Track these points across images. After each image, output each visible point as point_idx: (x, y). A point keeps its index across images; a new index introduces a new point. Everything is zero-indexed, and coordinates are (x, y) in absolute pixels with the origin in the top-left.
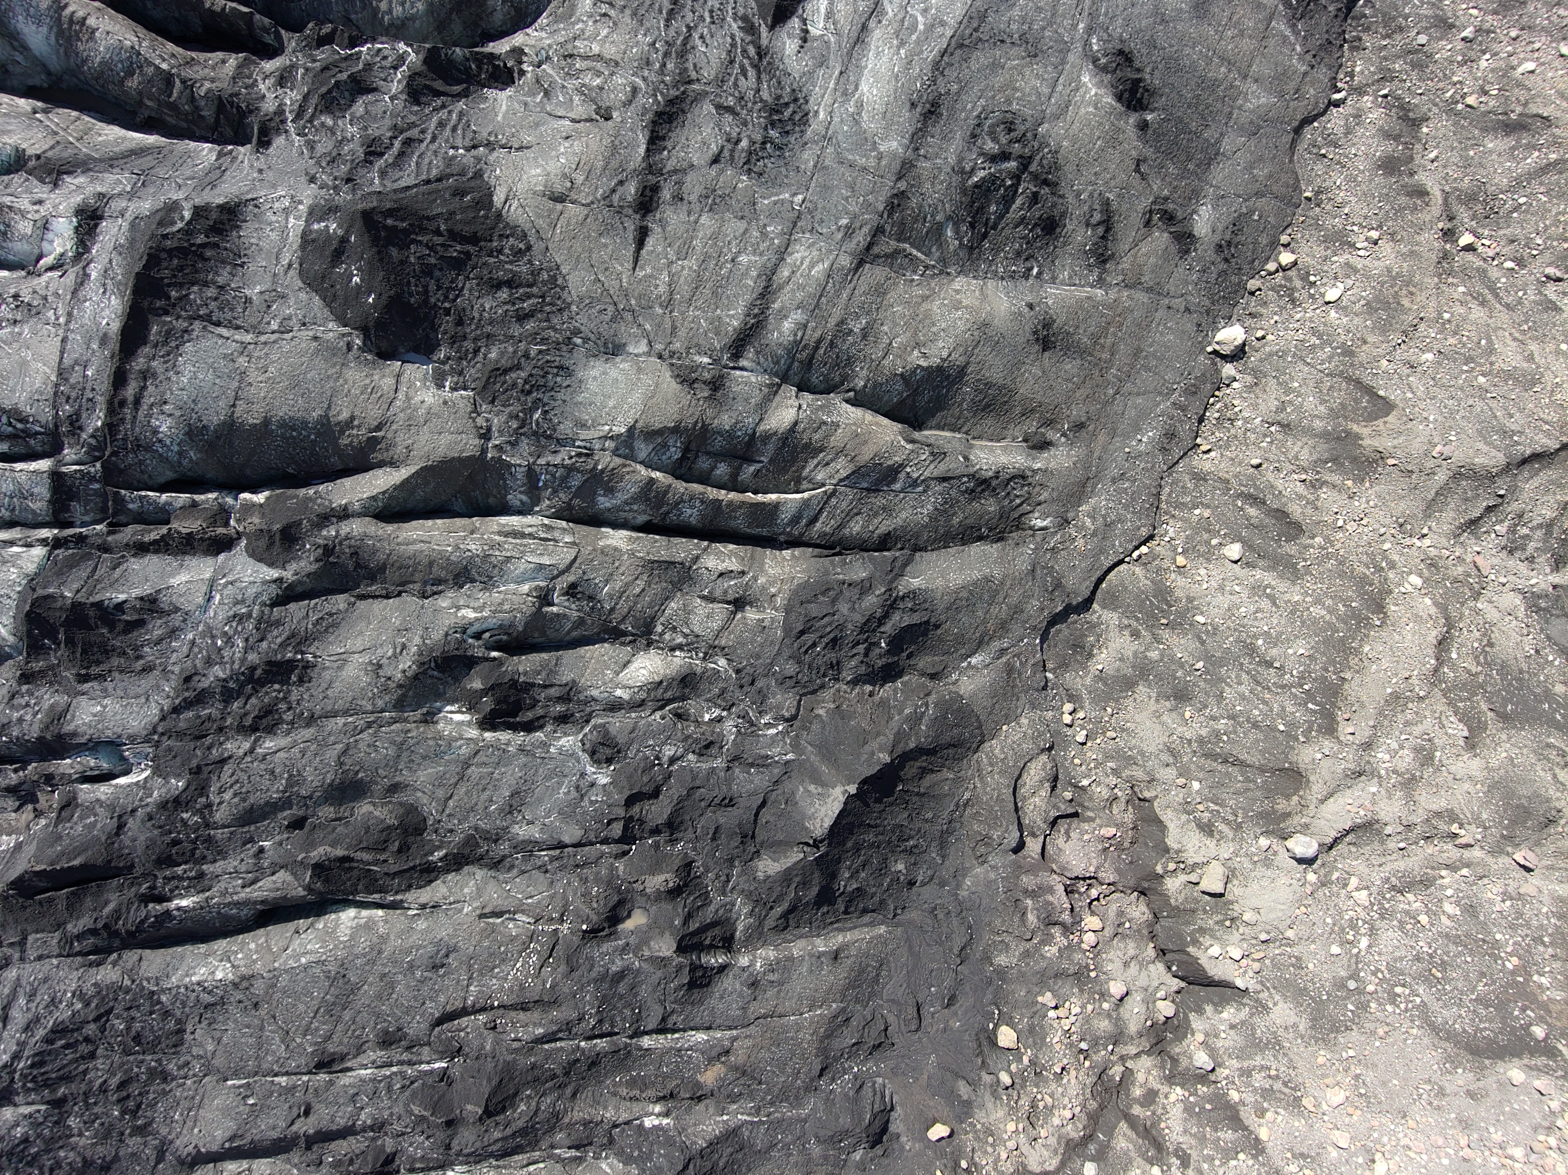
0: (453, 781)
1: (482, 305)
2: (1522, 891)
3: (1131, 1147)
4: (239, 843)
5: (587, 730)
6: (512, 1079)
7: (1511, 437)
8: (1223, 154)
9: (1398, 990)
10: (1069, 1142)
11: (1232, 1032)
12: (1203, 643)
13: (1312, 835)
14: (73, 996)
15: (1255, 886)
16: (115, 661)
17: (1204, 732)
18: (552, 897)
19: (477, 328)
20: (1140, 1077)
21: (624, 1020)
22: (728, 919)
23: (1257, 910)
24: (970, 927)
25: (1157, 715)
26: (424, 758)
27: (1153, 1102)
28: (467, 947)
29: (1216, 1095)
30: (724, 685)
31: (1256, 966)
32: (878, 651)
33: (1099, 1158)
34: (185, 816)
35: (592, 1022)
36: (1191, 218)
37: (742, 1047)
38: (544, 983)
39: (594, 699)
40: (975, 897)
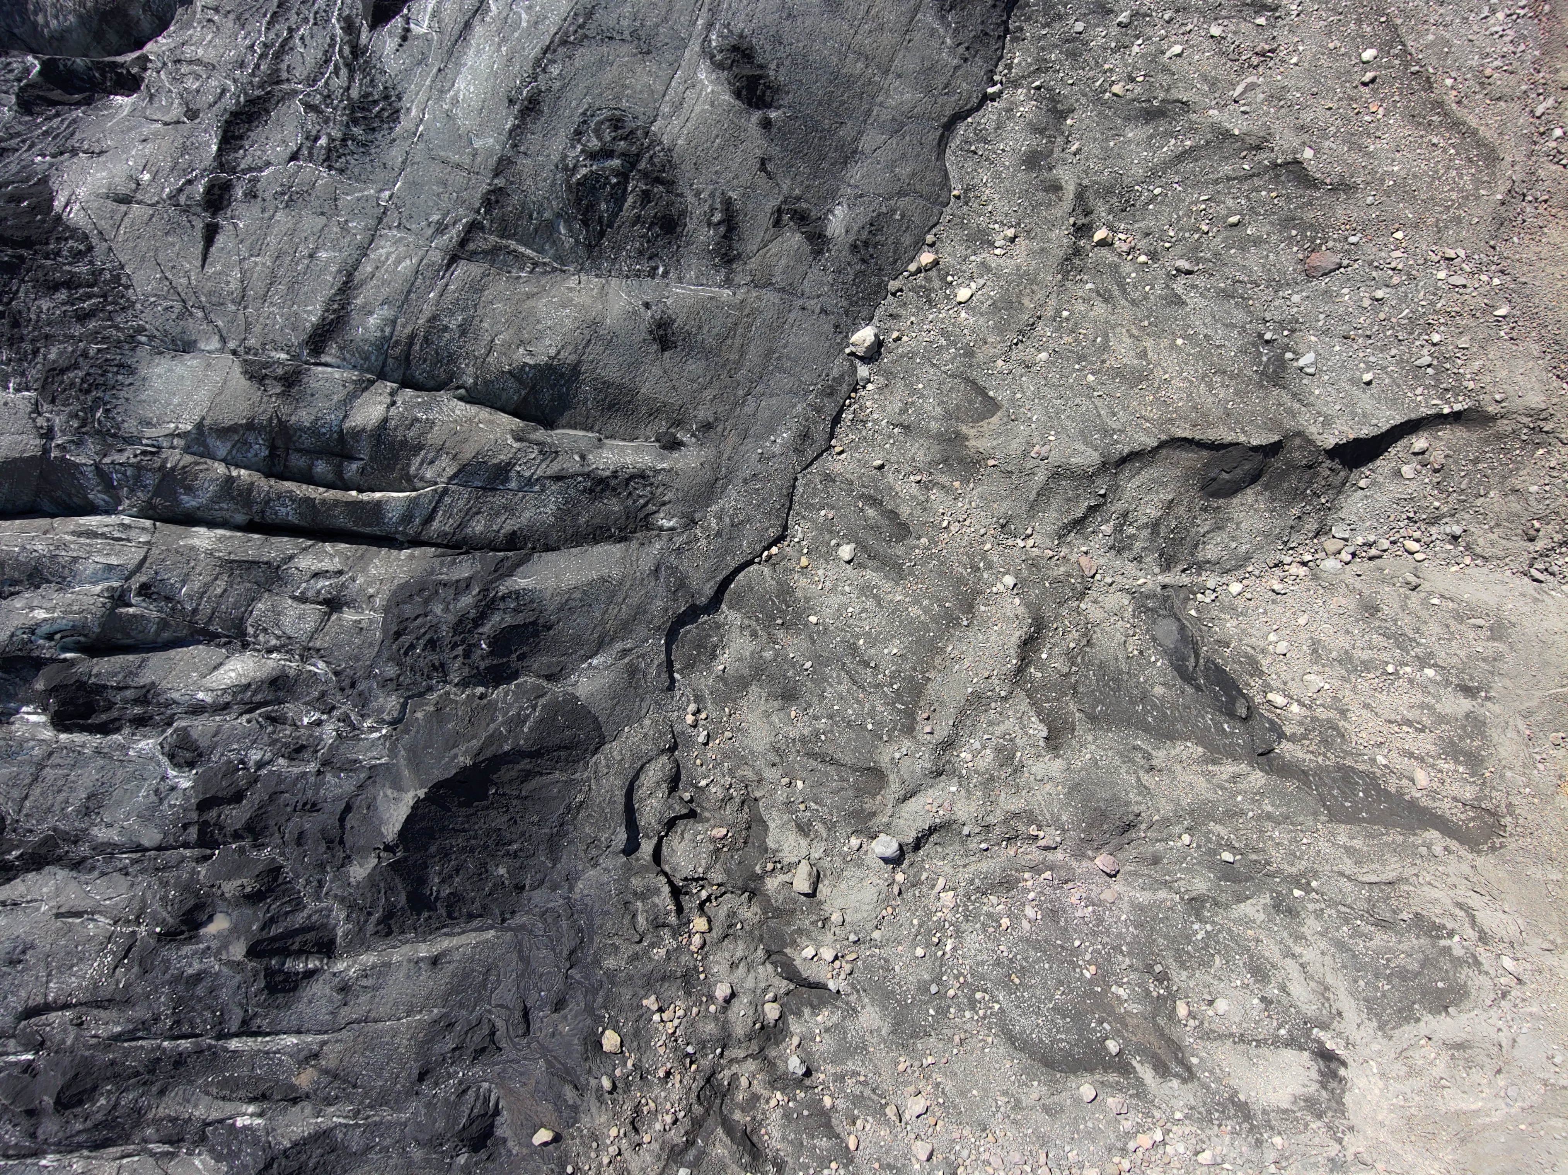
0: (27, 781)
1: (39, 307)
2: (1102, 897)
3: (726, 1153)
5: (170, 731)
6: (89, 1074)
7: (1112, 436)
8: (862, 153)
9: (979, 995)
10: (673, 1146)
11: (826, 1036)
12: (814, 643)
13: (893, 834)
15: (843, 886)
17: (806, 732)
18: (129, 900)
19: (34, 329)
20: (744, 1082)
21: (205, 1022)
22: (325, 925)
23: (844, 911)
24: (581, 930)
25: (766, 714)
27: (755, 1107)
28: (44, 945)
29: (813, 1100)
30: (324, 688)
31: (847, 967)
32: (479, 652)
33: (694, 1164)
35: (169, 1023)
36: (826, 218)
37: (332, 1051)
38: (118, 982)
39: (175, 702)
40: (587, 900)
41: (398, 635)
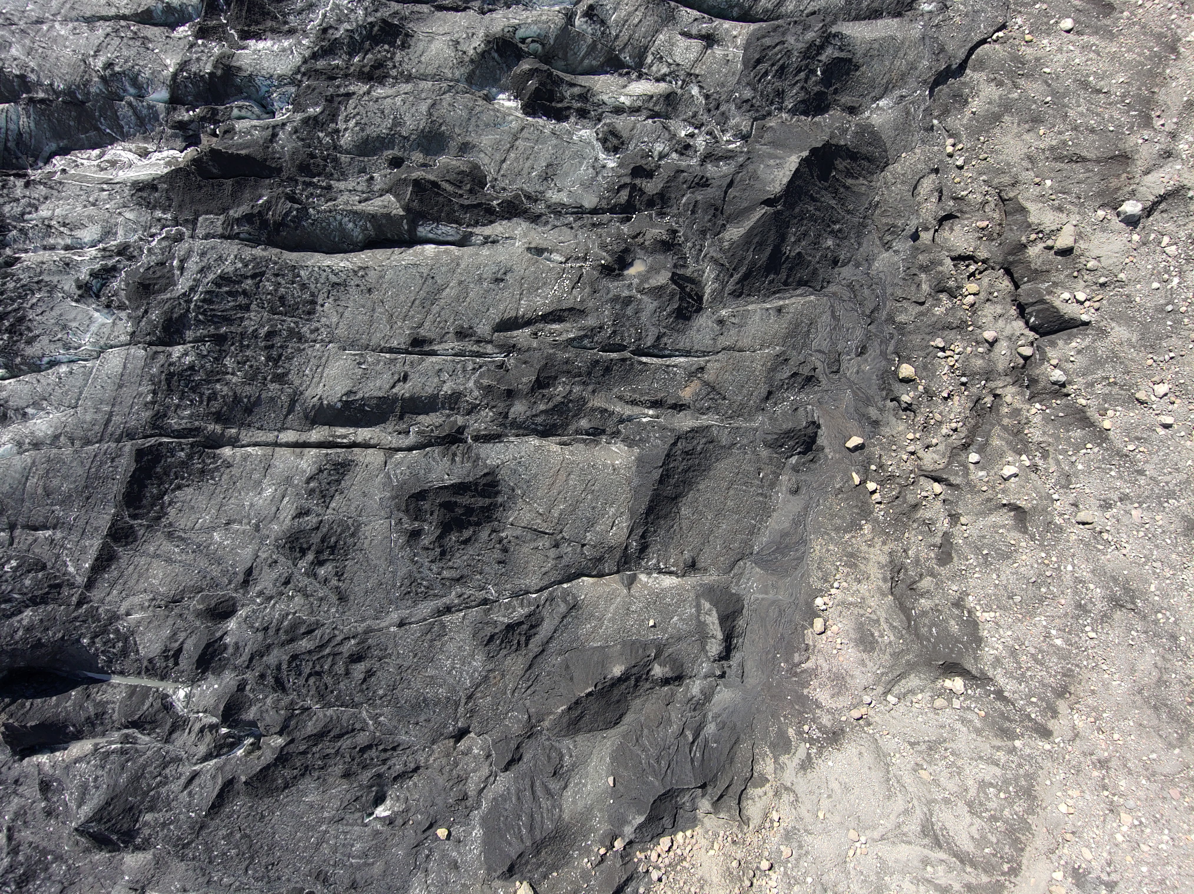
0: (506, 147)
3: (1004, 443)
4: (356, 170)
5: (601, 125)
6: (553, 366)
10: (954, 448)
11: (1079, 356)
12: (1049, 85)
13: (1138, 201)
14: (236, 257)
15: (1096, 242)
16: (269, 23)
17: (1054, 143)
18: (578, 244)
20: (1008, 399)
21: (630, 336)
22: (700, 282)
23: (1098, 258)
24: (878, 297)
25: (1019, 135)
26: (487, 125)
27: (1019, 415)
28: (519, 270)
29: (1068, 405)
30: (696, 109)
31: (1097, 305)
32: (814, 79)
33: (980, 450)
34: (321, 135)
35: (610, 330)
37: (712, 368)
38: (575, 299)
39: (604, 103)
40: (881, 275)
41: (758, 62)
